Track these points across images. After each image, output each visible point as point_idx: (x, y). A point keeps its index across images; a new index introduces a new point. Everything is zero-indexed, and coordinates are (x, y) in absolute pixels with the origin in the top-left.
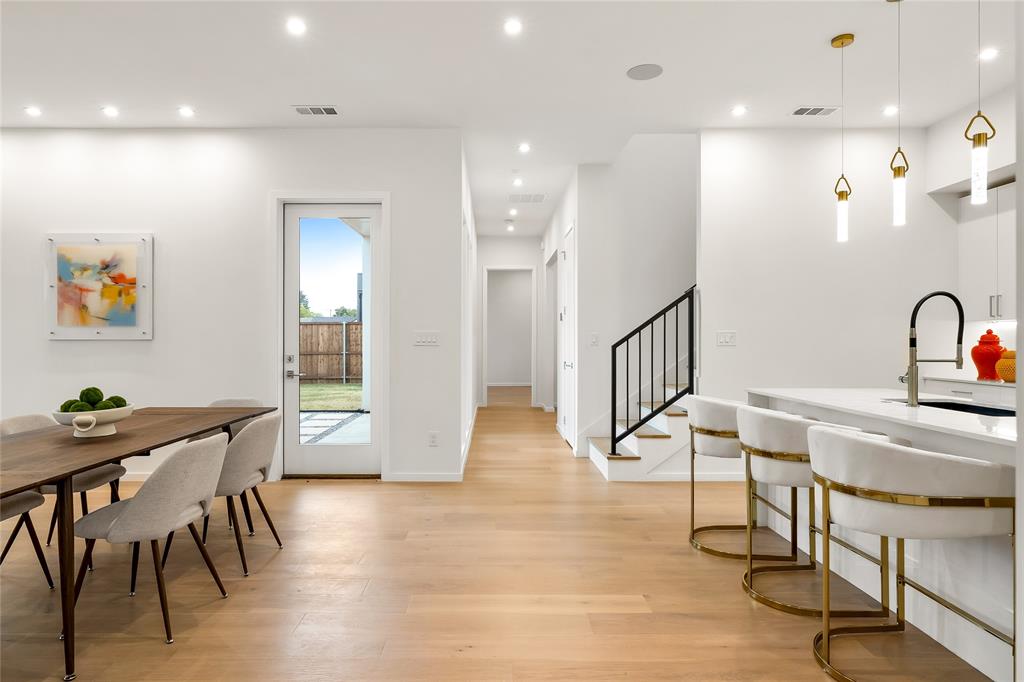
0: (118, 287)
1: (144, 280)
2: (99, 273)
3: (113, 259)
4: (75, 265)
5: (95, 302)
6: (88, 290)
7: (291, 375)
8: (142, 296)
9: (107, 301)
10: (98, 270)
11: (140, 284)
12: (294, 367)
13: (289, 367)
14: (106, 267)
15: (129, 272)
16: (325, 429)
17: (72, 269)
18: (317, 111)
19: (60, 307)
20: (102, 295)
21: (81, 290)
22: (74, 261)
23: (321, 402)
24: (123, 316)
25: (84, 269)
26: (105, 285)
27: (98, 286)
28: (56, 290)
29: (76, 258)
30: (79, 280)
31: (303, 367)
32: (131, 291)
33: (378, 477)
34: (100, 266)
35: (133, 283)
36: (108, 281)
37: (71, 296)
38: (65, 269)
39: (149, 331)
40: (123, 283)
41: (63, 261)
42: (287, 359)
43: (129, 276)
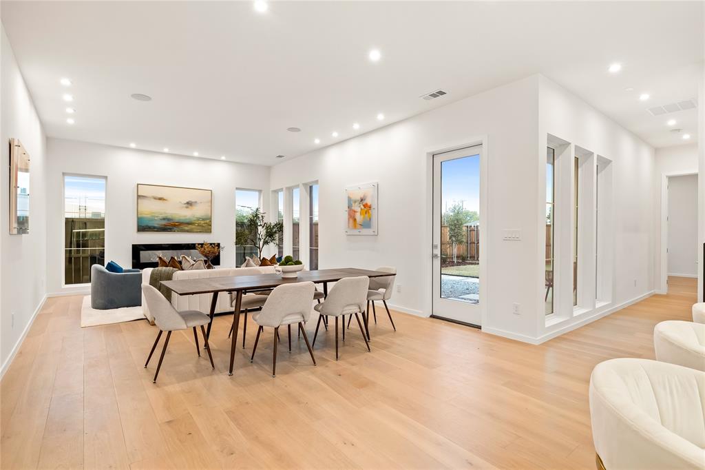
0: (366, 210)
3: (364, 196)
4: (353, 200)
5: (359, 217)
6: (356, 212)
7: (436, 257)
8: (374, 213)
9: (362, 217)
10: (359, 202)
11: (373, 207)
12: (438, 252)
13: (435, 251)
14: (362, 200)
17: (352, 202)
18: (434, 96)
19: (349, 220)
20: (361, 214)
24: (367, 224)
25: (355, 202)
26: (361, 209)
27: (359, 210)
28: (347, 212)
29: (353, 197)
30: (354, 207)
32: (370, 211)
33: (479, 327)
34: (360, 200)
35: (370, 207)
36: (362, 207)
37: (352, 215)
38: (350, 202)
39: (376, 231)
40: (367, 207)
41: (349, 199)
42: (433, 247)
43: (369, 204)
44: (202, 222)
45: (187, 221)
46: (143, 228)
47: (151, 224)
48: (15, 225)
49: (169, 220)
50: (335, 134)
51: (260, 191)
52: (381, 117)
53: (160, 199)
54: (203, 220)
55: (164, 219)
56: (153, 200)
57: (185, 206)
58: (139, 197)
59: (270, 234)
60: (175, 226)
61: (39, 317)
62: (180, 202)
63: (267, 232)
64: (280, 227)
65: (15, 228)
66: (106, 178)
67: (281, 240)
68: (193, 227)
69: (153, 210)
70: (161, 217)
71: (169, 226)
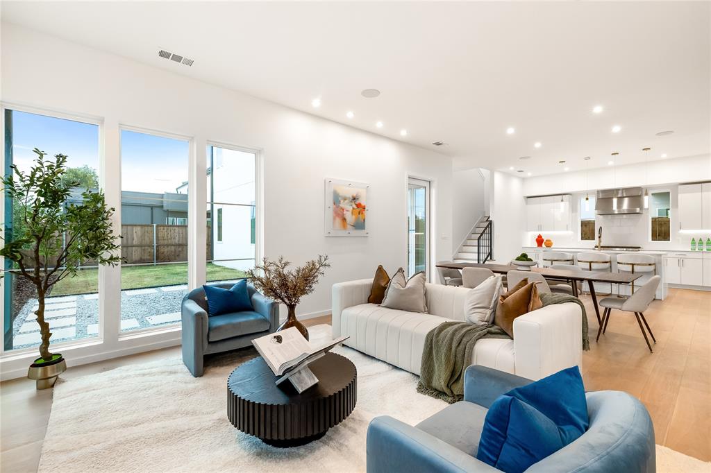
0: (358, 210)
1: (368, 207)
2: (351, 202)
3: (357, 195)
4: (341, 197)
5: (350, 218)
6: (346, 210)
8: (368, 214)
9: (354, 217)
10: (351, 200)
14: (354, 199)
15: (363, 202)
17: (340, 198)
19: (334, 219)
20: (352, 213)
21: (343, 210)
22: (341, 194)
24: (359, 226)
25: (345, 199)
28: (332, 209)
30: (342, 205)
32: (363, 212)
34: (351, 198)
35: (364, 208)
36: (355, 206)
37: (339, 214)
38: (337, 199)
40: (360, 208)
41: (336, 195)
43: (363, 205)
52: (403, 133)
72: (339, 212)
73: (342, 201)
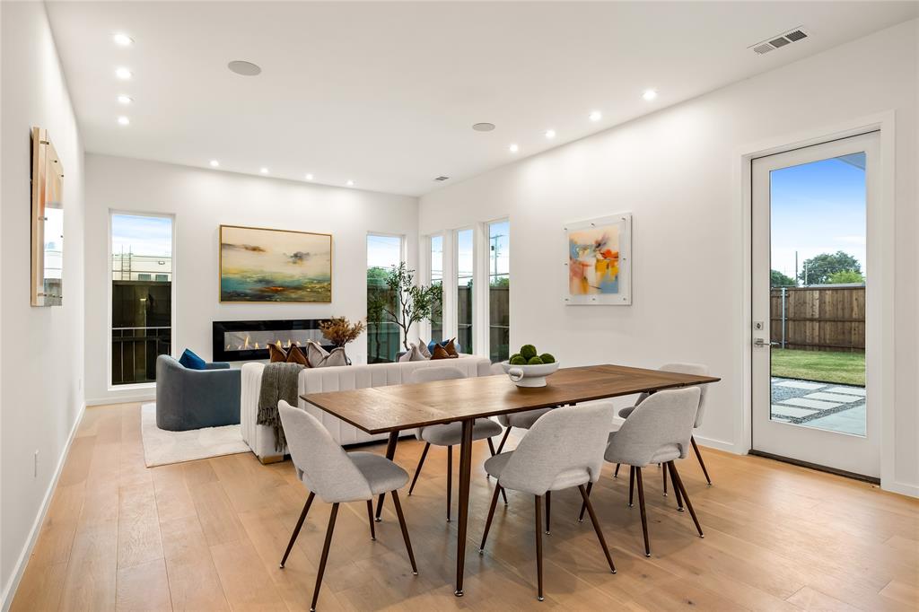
0: (607, 261)
1: (625, 254)
2: (595, 251)
3: (603, 239)
4: (580, 246)
5: (592, 275)
6: (587, 266)
7: (760, 343)
8: (623, 267)
9: (599, 273)
10: (593, 248)
11: (621, 258)
12: (764, 335)
13: (758, 335)
14: (599, 245)
15: (613, 247)
16: (837, 405)
17: (577, 250)
18: (779, 43)
19: (571, 279)
20: (596, 268)
21: (583, 265)
22: (579, 243)
23: (844, 374)
24: (608, 287)
25: (585, 248)
26: (598, 261)
27: (592, 261)
28: (568, 267)
29: (581, 241)
30: (582, 258)
31: (774, 337)
32: (616, 263)
34: (595, 245)
35: (616, 257)
36: (600, 257)
37: (578, 271)
38: (575, 249)
39: (628, 298)
40: (610, 258)
41: (573, 244)
42: (755, 326)
43: (614, 251)
44: (318, 286)
45: (296, 284)
46: (229, 294)
47: (240, 289)
48: (40, 289)
49: (268, 282)
50: (551, 134)
51: (403, 237)
52: (650, 95)
53: (254, 249)
54: (319, 282)
55: (260, 281)
56: (244, 250)
57: (291, 260)
58: (223, 246)
59: (421, 304)
60: (277, 291)
61: (76, 443)
62: (284, 254)
63: (418, 302)
64: (437, 292)
65: (39, 295)
66: (173, 216)
67: (438, 314)
68: (304, 293)
69: (244, 266)
70: (256, 277)
71: (268, 291)
72: (577, 270)
73: (581, 253)
